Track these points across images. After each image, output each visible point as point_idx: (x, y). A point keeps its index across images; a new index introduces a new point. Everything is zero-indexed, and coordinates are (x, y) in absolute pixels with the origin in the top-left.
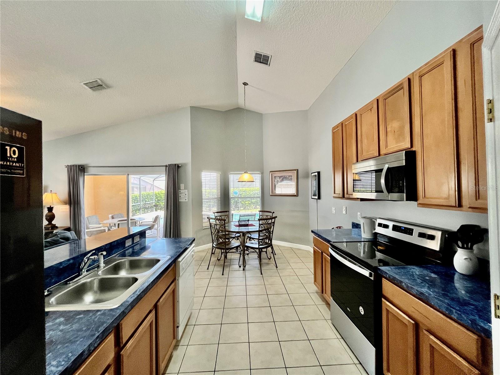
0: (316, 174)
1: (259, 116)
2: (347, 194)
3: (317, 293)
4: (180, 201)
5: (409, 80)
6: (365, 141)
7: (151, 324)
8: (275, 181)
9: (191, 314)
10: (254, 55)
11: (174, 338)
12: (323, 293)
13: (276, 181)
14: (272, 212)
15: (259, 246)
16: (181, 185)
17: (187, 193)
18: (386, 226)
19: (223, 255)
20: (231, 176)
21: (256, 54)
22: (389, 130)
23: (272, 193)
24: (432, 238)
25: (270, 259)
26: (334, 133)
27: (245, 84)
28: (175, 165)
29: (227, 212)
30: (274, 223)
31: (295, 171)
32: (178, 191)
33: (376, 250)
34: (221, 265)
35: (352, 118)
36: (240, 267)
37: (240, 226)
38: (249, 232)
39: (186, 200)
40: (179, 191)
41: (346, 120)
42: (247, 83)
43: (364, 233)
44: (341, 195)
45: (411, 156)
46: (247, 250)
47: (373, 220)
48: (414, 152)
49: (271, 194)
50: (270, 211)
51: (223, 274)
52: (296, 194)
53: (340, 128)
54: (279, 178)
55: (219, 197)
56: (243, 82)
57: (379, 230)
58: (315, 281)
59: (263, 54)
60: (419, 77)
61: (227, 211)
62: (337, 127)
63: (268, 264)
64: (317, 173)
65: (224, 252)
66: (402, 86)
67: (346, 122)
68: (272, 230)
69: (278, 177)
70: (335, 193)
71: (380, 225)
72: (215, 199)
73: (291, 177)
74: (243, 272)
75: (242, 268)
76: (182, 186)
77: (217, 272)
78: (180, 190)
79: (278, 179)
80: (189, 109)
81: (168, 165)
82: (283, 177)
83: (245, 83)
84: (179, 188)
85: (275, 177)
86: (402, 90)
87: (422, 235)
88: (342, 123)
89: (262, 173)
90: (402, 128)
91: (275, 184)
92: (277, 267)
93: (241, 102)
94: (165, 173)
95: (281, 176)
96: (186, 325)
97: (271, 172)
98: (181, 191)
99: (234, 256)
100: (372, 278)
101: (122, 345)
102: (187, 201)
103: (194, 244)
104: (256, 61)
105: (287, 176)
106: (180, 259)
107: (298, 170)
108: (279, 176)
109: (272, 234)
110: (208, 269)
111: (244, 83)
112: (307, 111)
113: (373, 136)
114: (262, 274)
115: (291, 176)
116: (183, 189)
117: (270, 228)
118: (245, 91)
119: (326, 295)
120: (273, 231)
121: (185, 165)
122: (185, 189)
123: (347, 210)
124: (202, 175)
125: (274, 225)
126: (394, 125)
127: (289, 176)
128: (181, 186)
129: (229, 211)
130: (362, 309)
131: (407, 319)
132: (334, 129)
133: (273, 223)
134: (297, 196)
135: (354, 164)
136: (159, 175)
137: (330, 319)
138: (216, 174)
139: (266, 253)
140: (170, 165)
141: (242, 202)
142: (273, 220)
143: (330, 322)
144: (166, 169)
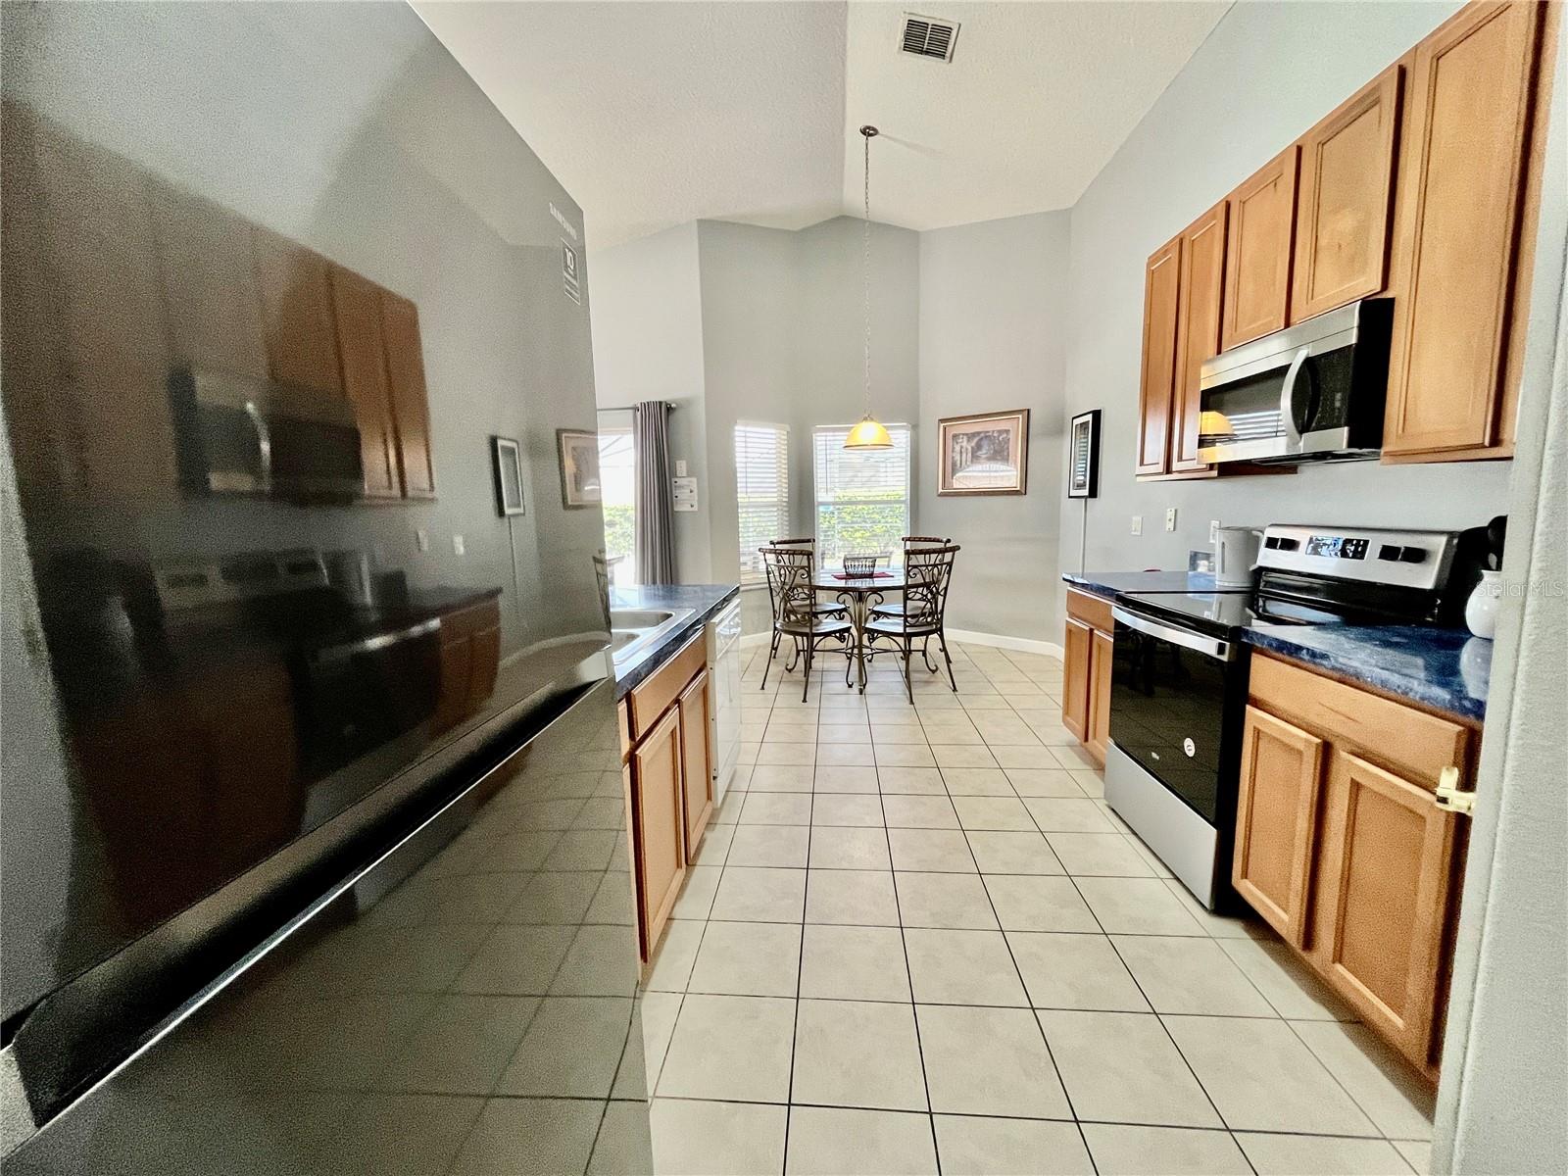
0: (1089, 418)
1: (909, 240)
2: (1180, 459)
3: (1071, 745)
4: (675, 509)
5: (1402, 73)
6: (1248, 288)
7: (672, 732)
8: (953, 448)
9: (735, 772)
10: (903, 26)
11: (709, 798)
12: (1086, 740)
13: (958, 448)
14: (945, 540)
15: (905, 627)
16: (678, 462)
17: (694, 487)
18: (1290, 545)
19: (801, 659)
20: (819, 438)
21: (911, 23)
22: (1322, 242)
23: (944, 487)
24: (1416, 556)
25: (933, 672)
26: (1151, 274)
27: (868, 132)
28: (660, 403)
29: (809, 541)
30: (950, 564)
31: (1020, 416)
32: (670, 479)
33: (1254, 616)
34: (796, 683)
35: (1214, 217)
36: (850, 686)
37: (849, 576)
38: (876, 590)
39: (692, 506)
40: (674, 480)
41: (1195, 226)
42: (874, 129)
43: (1223, 572)
44: (1161, 468)
45: (1377, 315)
46: (872, 639)
47: (1254, 533)
48: (1390, 303)
49: (940, 490)
50: (937, 537)
51: (804, 701)
52: (1018, 489)
53: (1174, 255)
54: (968, 441)
55: (785, 500)
56: (862, 126)
57: (1268, 558)
58: (1067, 711)
59: (931, 22)
60: (1432, 58)
61: (809, 538)
62: (1166, 252)
63: (927, 682)
64: (1091, 415)
65: (803, 650)
66: (1375, 97)
67: (1194, 232)
68: (943, 585)
69: (965, 438)
70: (1142, 464)
71: (1272, 543)
72: (773, 506)
73: (1008, 434)
74: (861, 699)
75: (856, 688)
76: (682, 467)
77: (791, 694)
78: (676, 480)
79: (965, 444)
80: (695, 228)
81: (639, 405)
82: (982, 435)
83: (869, 128)
84: (673, 474)
85: (955, 437)
86: (1376, 109)
87: (1389, 553)
88: (1182, 235)
89: (915, 427)
90: (1362, 230)
91: (953, 457)
92: (955, 690)
93: (853, 197)
94: (632, 429)
95: (974, 435)
96: (727, 791)
97: (941, 421)
98: (680, 482)
99: (832, 665)
100: (1225, 658)
101: (638, 739)
102: (695, 508)
103: (739, 600)
104: (906, 48)
105: (993, 431)
106: (716, 620)
107: (1029, 410)
108: (967, 434)
109: (945, 596)
110: (763, 688)
111: (865, 129)
112: (1068, 211)
113: (1275, 266)
114: (912, 702)
115: (1007, 431)
116: (684, 474)
117: (938, 582)
118: (867, 154)
119: (1095, 742)
120: (946, 589)
121: (688, 402)
122: (690, 474)
123: (1179, 520)
124: (737, 433)
125: (949, 573)
126: (1339, 226)
127: (1000, 432)
128: (678, 468)
129: (814, 541)
130: (1192, 744)
131: (1301, 739)
132: (1153, 260)
133: (947, 564)
134: (1022, 494)
135: (1209, 361)
136: (615, 438)
137: (1103, 796)
138: (773, 431)
139: (924, 654)
140: (646, 405)
141: (844, 533)
142: (948, 557)
143: (1102, 804)
144: (635, 416)
